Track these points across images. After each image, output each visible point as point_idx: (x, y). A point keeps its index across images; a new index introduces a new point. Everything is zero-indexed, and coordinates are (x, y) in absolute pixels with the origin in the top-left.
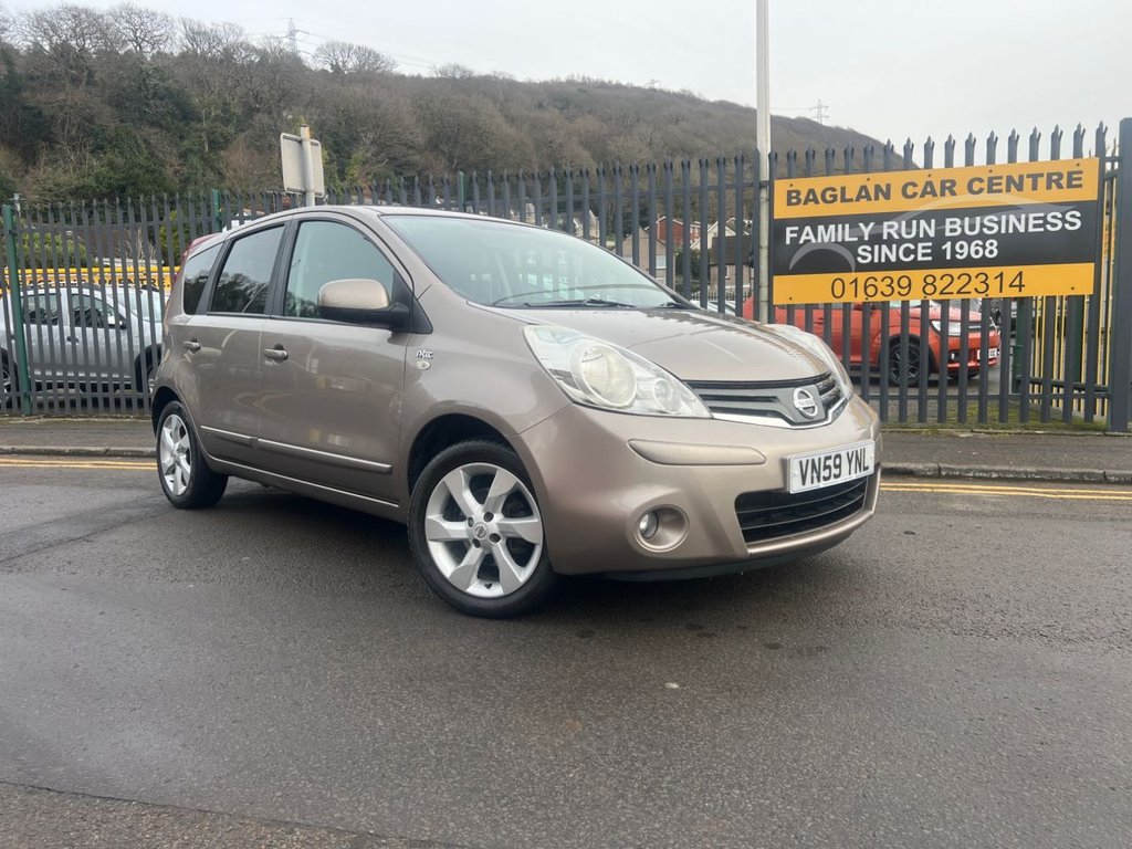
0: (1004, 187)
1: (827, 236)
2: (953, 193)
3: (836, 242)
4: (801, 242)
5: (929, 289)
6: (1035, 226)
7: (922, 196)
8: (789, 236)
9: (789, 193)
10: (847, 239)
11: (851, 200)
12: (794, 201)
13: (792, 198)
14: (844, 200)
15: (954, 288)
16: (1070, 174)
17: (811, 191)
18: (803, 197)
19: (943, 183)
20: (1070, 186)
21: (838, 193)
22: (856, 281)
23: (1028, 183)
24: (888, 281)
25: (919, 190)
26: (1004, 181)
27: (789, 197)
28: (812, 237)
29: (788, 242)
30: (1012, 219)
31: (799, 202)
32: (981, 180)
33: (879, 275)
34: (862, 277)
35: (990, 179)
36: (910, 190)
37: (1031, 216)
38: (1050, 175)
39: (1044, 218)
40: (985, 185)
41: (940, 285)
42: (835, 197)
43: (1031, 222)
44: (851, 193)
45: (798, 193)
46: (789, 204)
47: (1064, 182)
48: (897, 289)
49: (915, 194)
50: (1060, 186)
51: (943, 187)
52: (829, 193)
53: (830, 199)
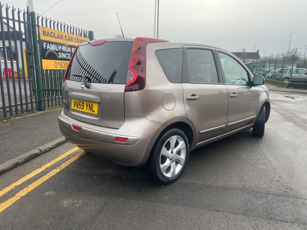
0: (79, 42)
1: (53, 48)
2: (73, 41)
3: (54, 50)
4: (47, 49)
7: (68, 40)
8: (45, 46)
9: (43, 31)
10: (56, 50)
11: (56, 38)
17: (48, 32)
18: (46, 33)
21: (54, 34)
22: (59, 63)
23: (82, 41)
24: (64, 64)
25: (67, 38)
26: (79, 40)
27: (44, 33)
28: (49, 48)
29: (44, 48)
31: (46, 35)
33: (63, 62)
34: (60, 61)
40: (77, 40)
44: (56, 36)
46: (44, 35)
48: (66, 67)
51: (71, 39)
52: (52, 34)
53: (52, 36)
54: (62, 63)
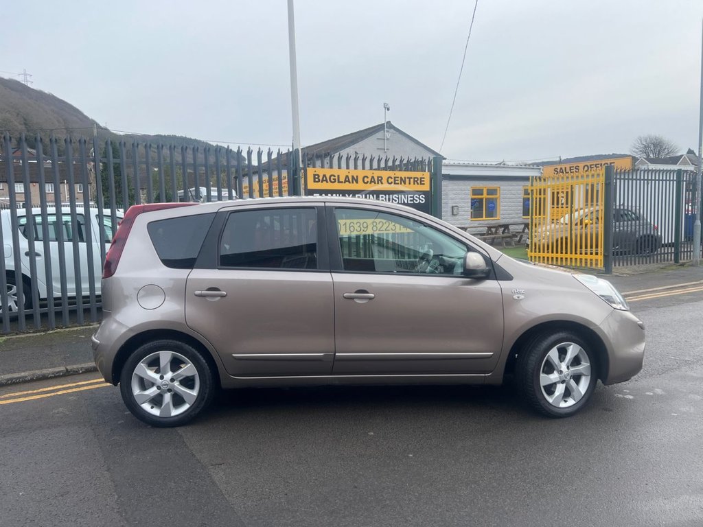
0: (399, 182)
2: (382, 183)
5: (375, 228)
6: (411, 200)
7: (371, 183)
9: (314, 175)
11: (342, 182)
12: (317, 180)
13: (316, 178)
14: (339, 182)
15: (384, 228)
16: (421, 178)
17: (324, 176)
18: (321, 178)
19: (378, 177)
20: (421, 184)
21: (336, 178)
22: (345, 224)
23: (407, 180)
24: (358, 224)
25: (369, 180)
26: (399, 179)
27: (315, 178)
30: (403, 197)
31: (319, 181)
32: (391, 178)
33: (356, 221)
34: (349, 221)
35: (395, 178)
36: (366, 180)
37: (409, 196)
38: (414, 178)
39: (413, 197)
40: (393, 180)
41: (379, 226)
42: (335, 179)
43: (409, 199)
44: (342, 179)
45: (319, 176)
46: (315, 181)
47: (419, 182)
48: (362, 228)
49: (368, 182)
50: (418, 184)
51: (378, 180)
52: (332, 177)
53: (333, 181)
54: (352, 224)
